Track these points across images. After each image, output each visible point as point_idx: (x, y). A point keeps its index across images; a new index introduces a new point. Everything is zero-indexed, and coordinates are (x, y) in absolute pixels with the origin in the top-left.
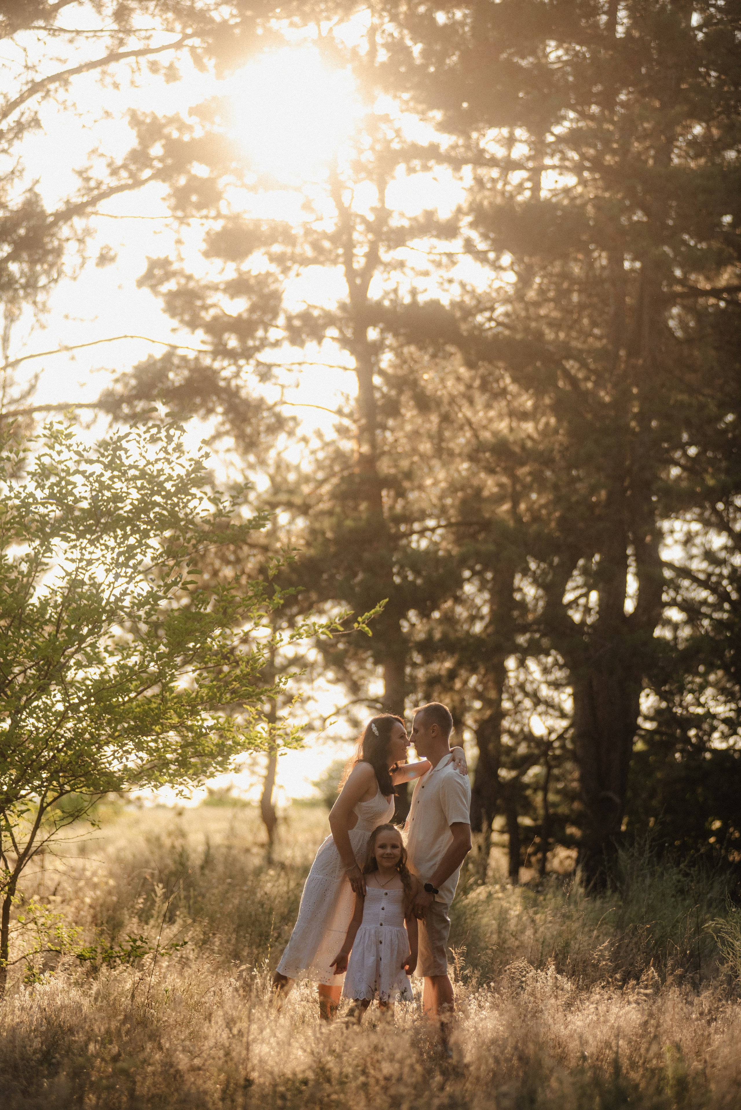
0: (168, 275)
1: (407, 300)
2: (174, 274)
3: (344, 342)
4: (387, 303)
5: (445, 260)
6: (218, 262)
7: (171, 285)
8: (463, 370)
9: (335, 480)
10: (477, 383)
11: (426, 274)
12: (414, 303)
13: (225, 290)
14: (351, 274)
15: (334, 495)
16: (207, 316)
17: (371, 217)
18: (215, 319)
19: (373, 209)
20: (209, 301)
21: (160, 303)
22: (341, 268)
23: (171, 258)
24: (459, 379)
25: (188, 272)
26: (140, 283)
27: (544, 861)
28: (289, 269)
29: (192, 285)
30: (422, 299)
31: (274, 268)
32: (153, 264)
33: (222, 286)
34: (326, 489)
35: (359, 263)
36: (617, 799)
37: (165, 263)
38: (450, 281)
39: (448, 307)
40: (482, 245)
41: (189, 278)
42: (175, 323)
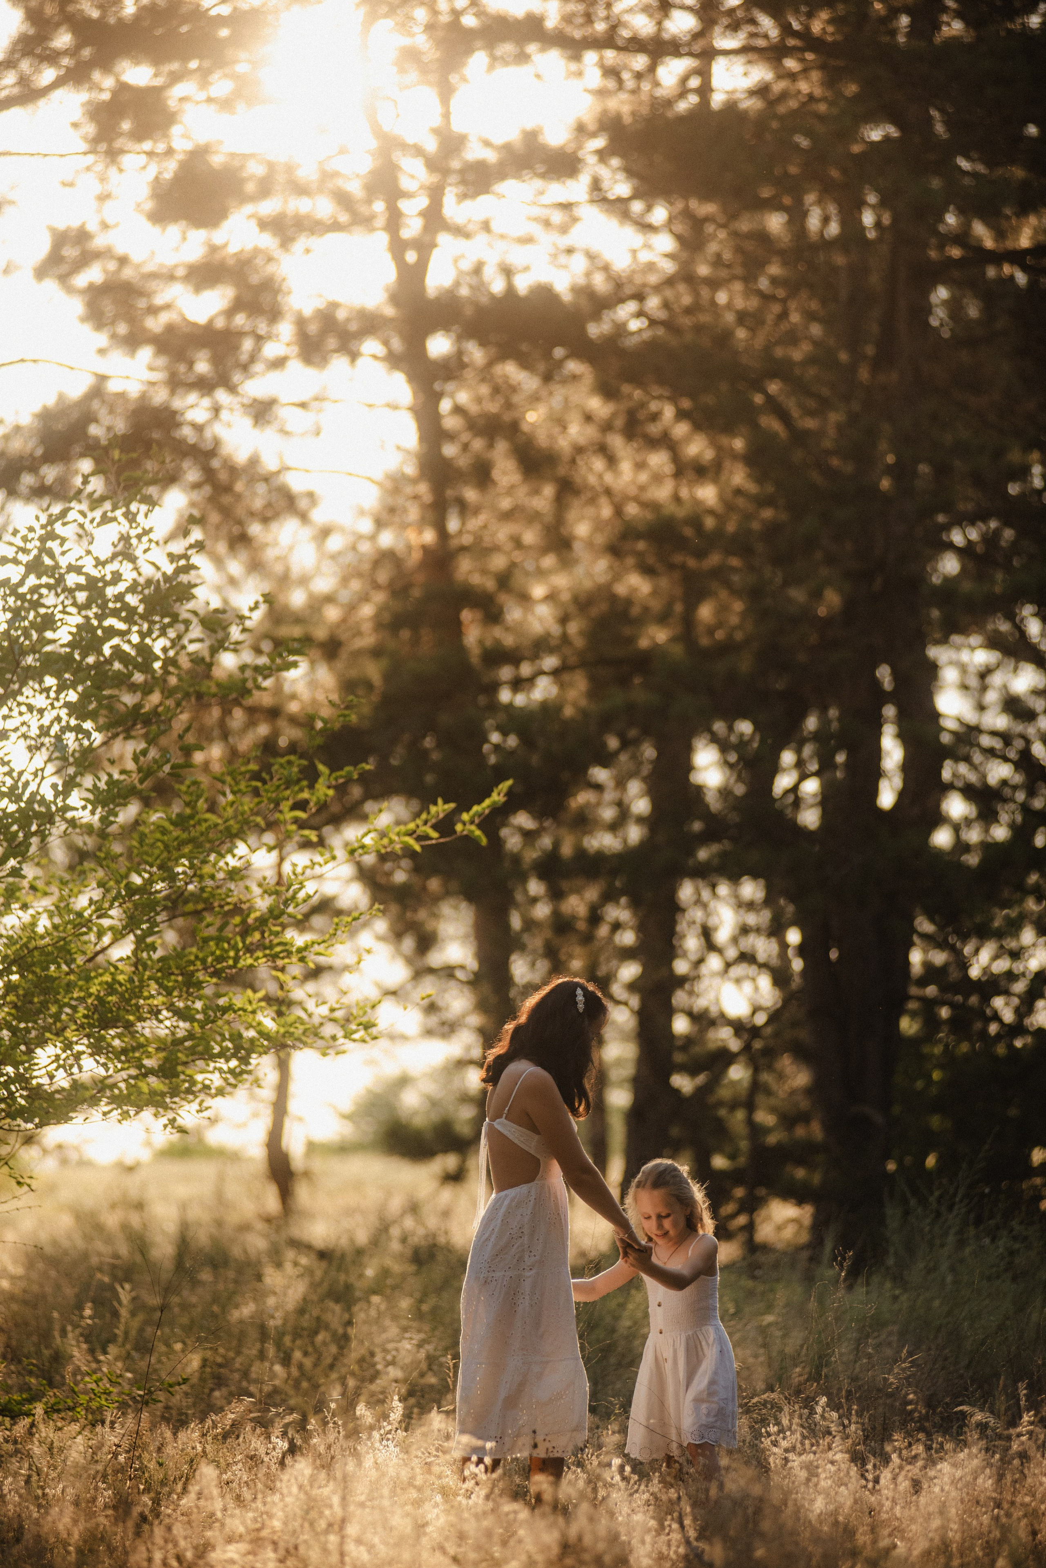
0: (87, 258)
1: (498, 286)
2: (97, 255)
3: (393, 360)
4: (464, 292)
5: (557, 217)
6: (174, 230)
7: (93, 274)
8: (596, 404)
9: (380, 597)
10: (619, 422)
11: (528, 240)
12: (510, 290)
13: (187, 278)
14: (398, 247)
15: (379, 625)
16: (155, 324)
17: (431, 145)
18: (170, 328)
19: (436, 131)
20: (159, 300)
21: (77, 306)
22: (382, 238)
23: (92, 227)
24: (588, 418)
25: (120, 250)
26: (41, 273)
27: (750, 1228)
28: (292, 239)
29: (128, 273)
30: (523, 284)
31: (267, 241)
32: (61, 239)
33: (181, 272)
34: (367, 611)
35: (412, 228)
36: (879, 1118)
37: (82, 236)
38: (570, 251)
39: (567, 297)
40: (622, 188)
41: (123, 261)
42: (102, 339)
